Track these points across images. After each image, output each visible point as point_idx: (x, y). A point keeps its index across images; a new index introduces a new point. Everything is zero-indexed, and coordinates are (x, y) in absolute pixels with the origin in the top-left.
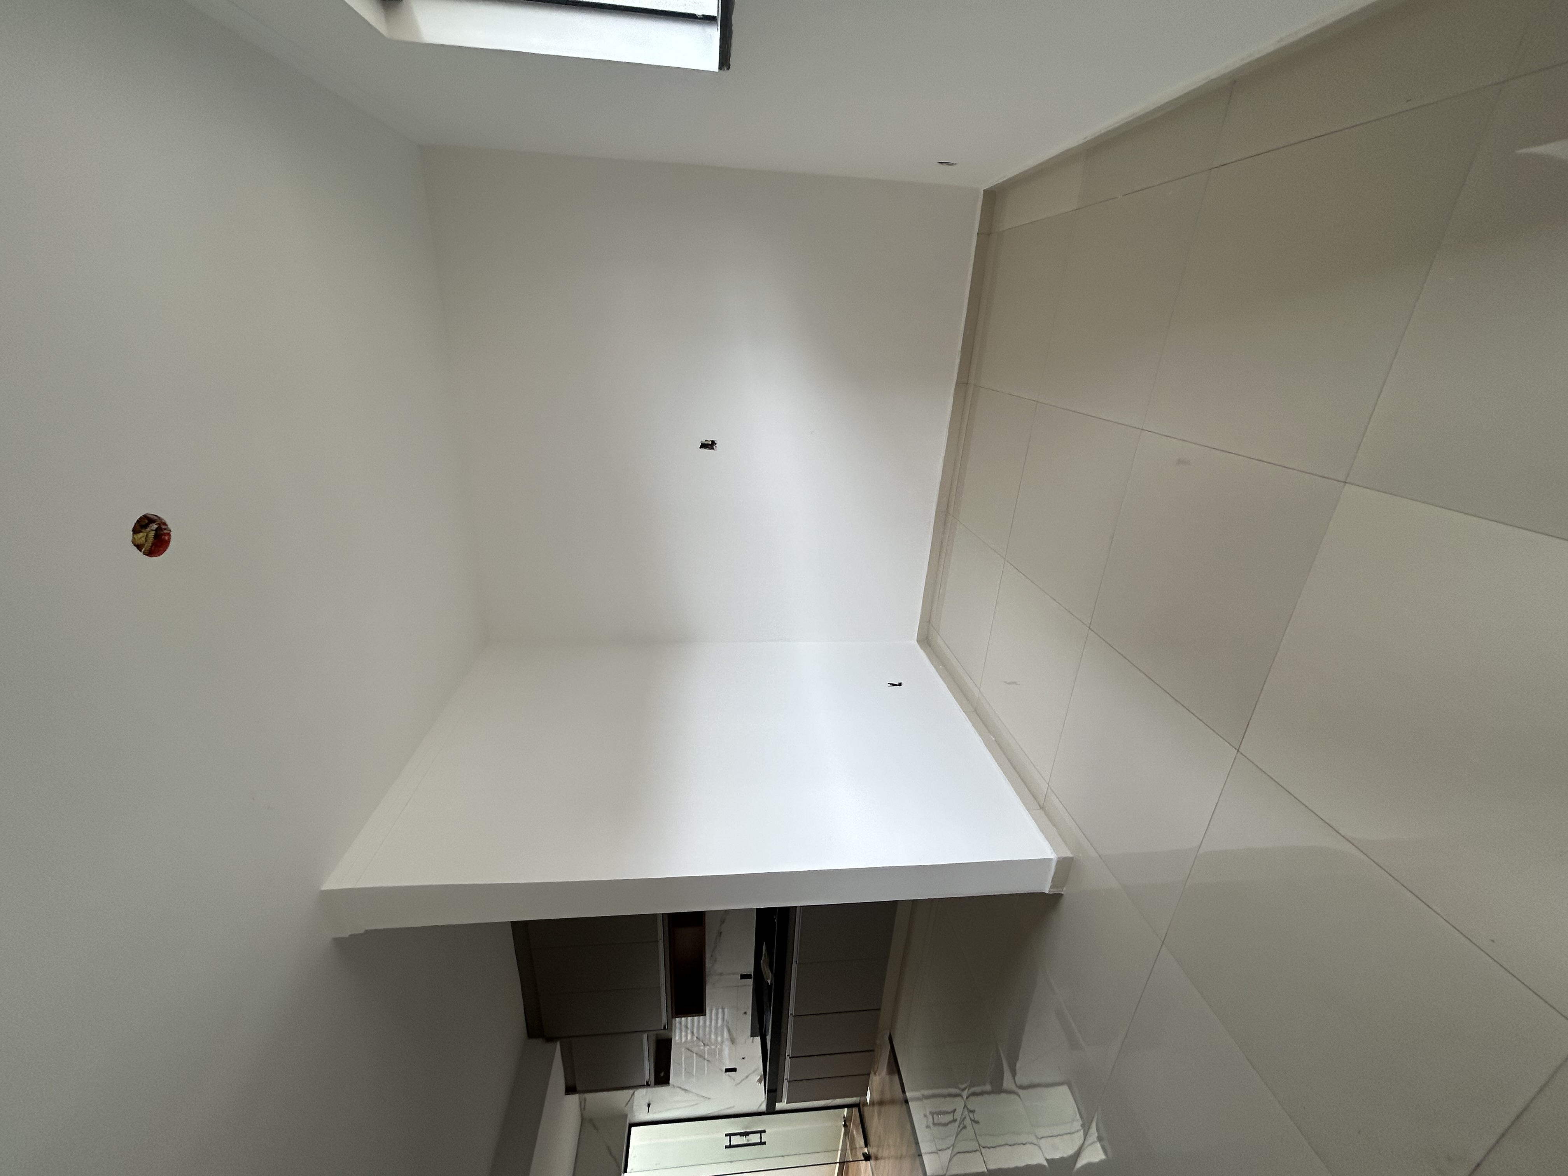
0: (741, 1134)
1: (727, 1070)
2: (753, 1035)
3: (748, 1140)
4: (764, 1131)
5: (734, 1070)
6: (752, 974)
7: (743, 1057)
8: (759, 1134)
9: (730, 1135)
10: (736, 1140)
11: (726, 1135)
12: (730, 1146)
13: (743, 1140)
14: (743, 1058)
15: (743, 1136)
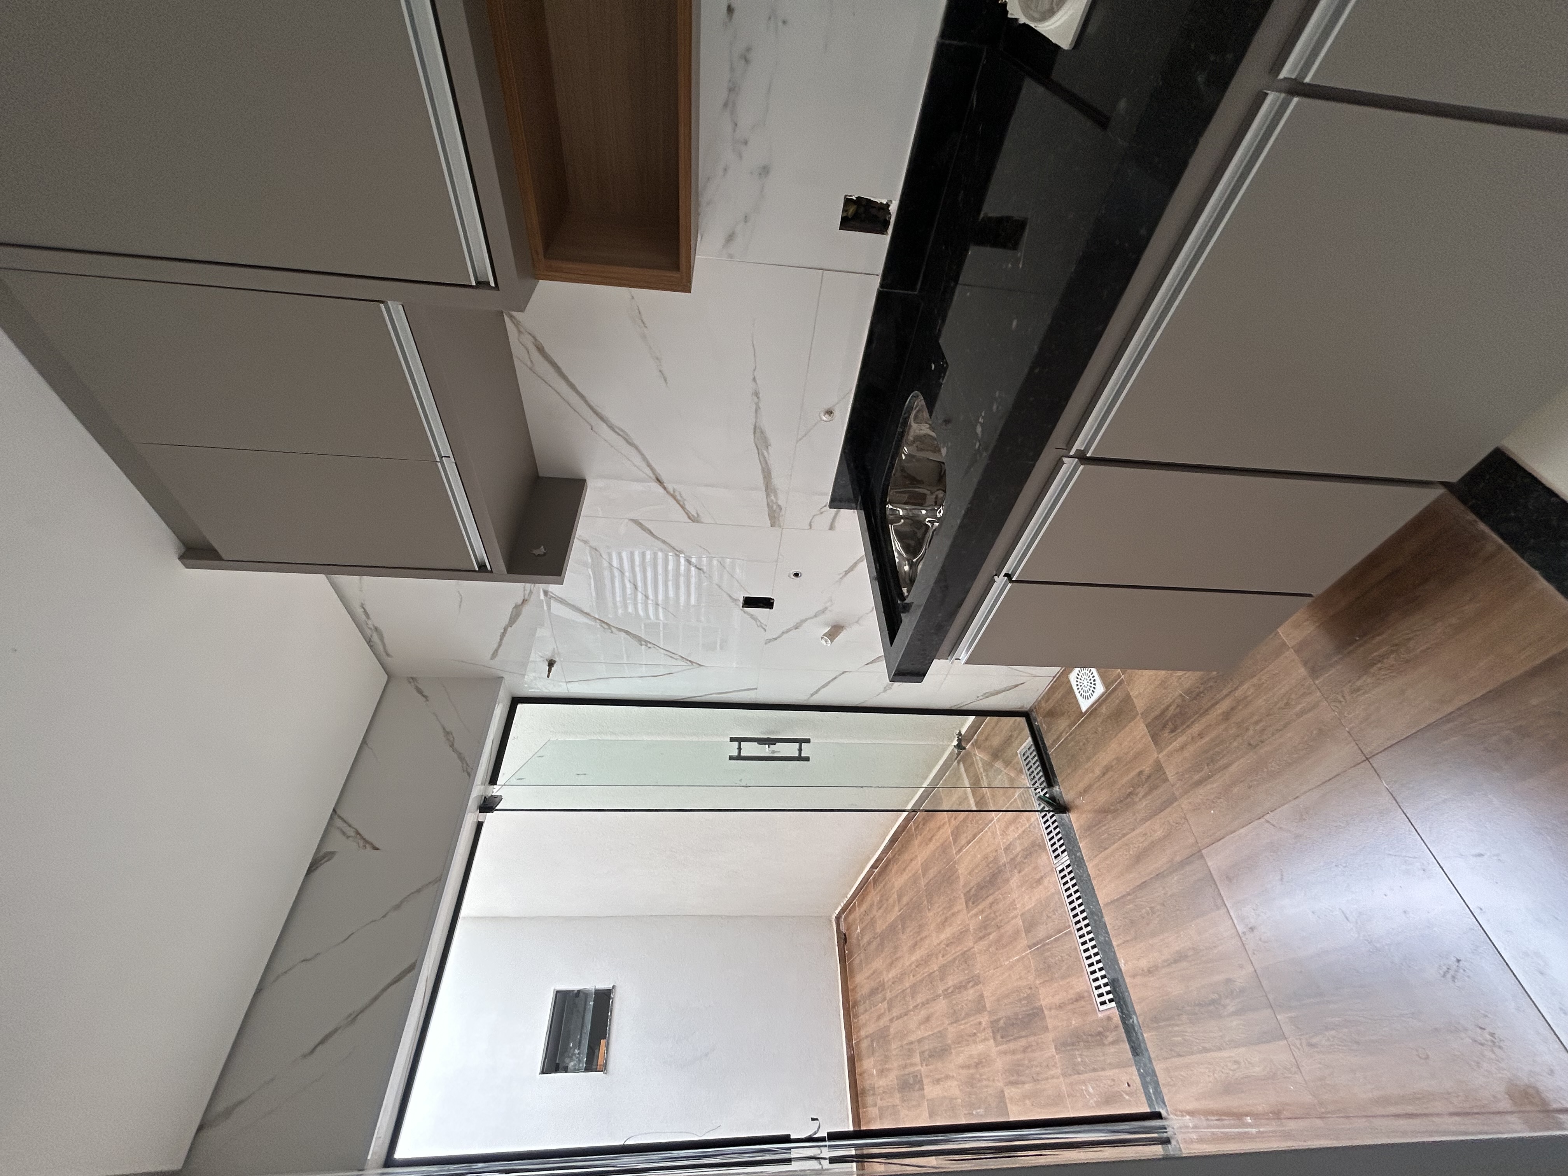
0: (761, 741)
1: (750, 602)
2: (837, 502)
3: (773, 752)
4: (808, 741)
5: (767, 603)
6: (894, 208)
7: (797, 571)
8: (797, 745)
9: (740, 740)
10: (749, 749)
11: (732, 740)
12: (739, 758)
13: (765, 750)
14: (796, 575)
15: (765, 744)
